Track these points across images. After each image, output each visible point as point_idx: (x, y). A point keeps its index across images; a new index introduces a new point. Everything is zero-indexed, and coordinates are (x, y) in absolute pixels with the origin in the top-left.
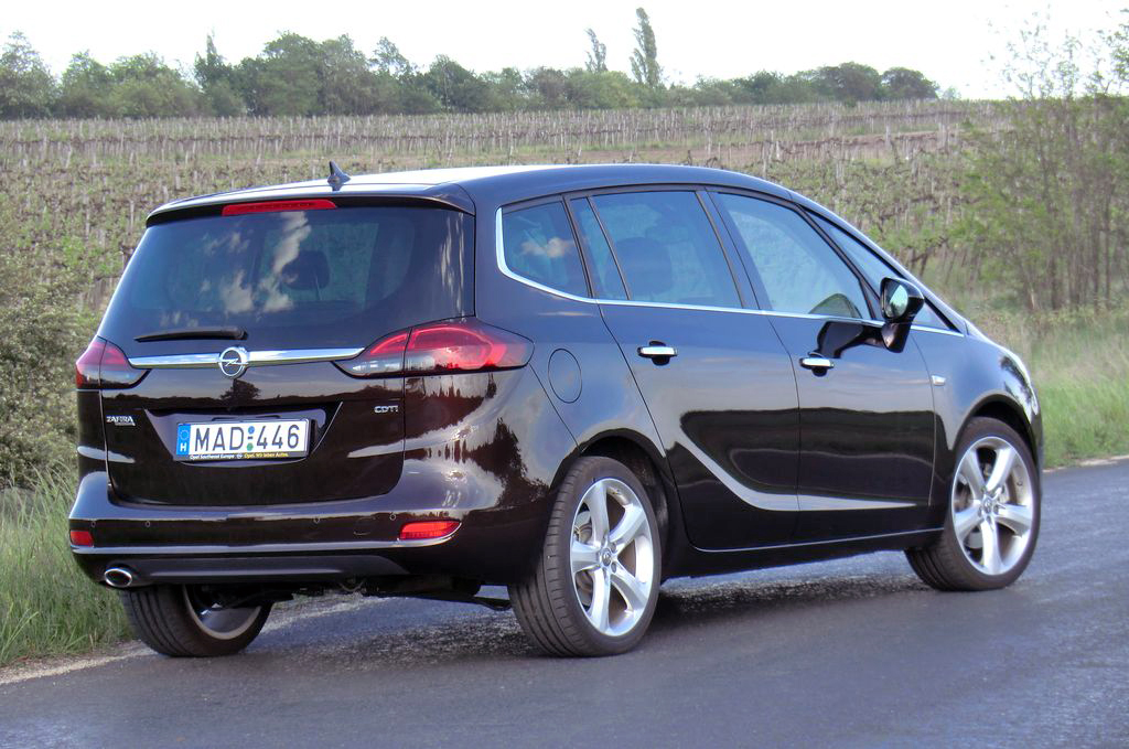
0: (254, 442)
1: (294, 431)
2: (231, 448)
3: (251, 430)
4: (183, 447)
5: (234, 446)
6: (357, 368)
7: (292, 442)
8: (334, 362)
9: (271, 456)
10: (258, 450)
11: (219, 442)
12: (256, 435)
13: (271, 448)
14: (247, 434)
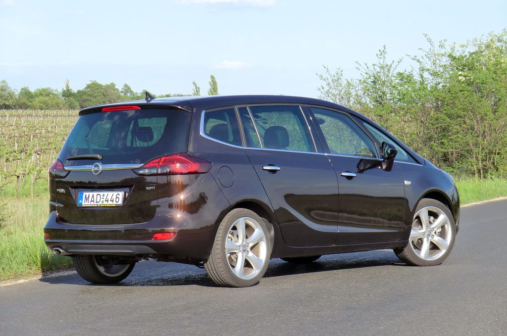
0: (104, 200)
1: (118, 196)
2: (96, 202)
3: (104, 195)
4: (80, 201)
5: (97, 201)
6: (141, 172)
7: (117, 200)
8: (133, 170)
9: (110, 205)
10: (105, 203)
11: (93, 200)
12: (105, 197)
13: (110, 203)
14: (102, 197)
